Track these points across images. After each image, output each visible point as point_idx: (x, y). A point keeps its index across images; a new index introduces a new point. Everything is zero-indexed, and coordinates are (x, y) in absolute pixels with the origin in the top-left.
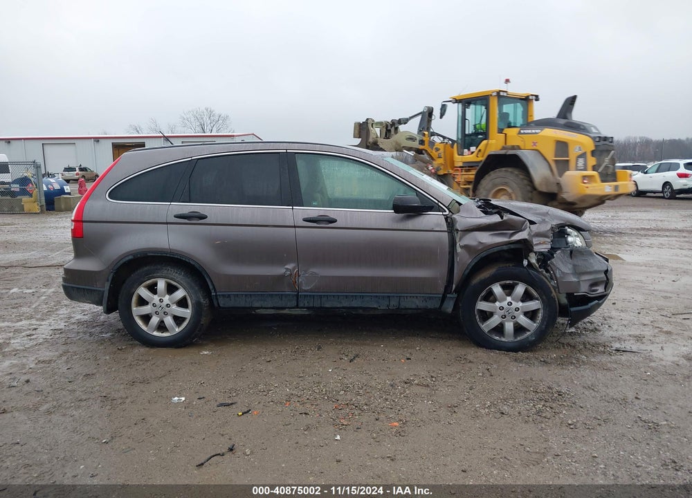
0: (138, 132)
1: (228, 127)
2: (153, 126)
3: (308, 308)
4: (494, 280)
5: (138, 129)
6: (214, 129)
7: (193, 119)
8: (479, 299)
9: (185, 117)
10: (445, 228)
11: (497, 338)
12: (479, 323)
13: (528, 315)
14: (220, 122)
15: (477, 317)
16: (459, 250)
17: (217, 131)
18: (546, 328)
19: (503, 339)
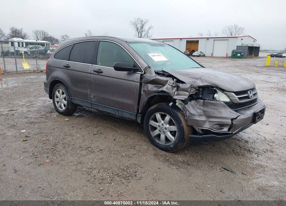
0: (201, 36)
1: (243, 33)
2: (208, 33)
3: (96, 110)
4: (157, 110)
5: (202, 35)
6: (237, 34)
7: (227, 30)
8: (151, 119)
9: (224, 29)
10: (139, 81)
11: (157, 141)
12: (150, 131)
13: (172, 133)
14: (240, 31)
15: (150, 128)
16: (142, 92)
17: (238, 35)
18: (178, 142)
19: (160, 143)
